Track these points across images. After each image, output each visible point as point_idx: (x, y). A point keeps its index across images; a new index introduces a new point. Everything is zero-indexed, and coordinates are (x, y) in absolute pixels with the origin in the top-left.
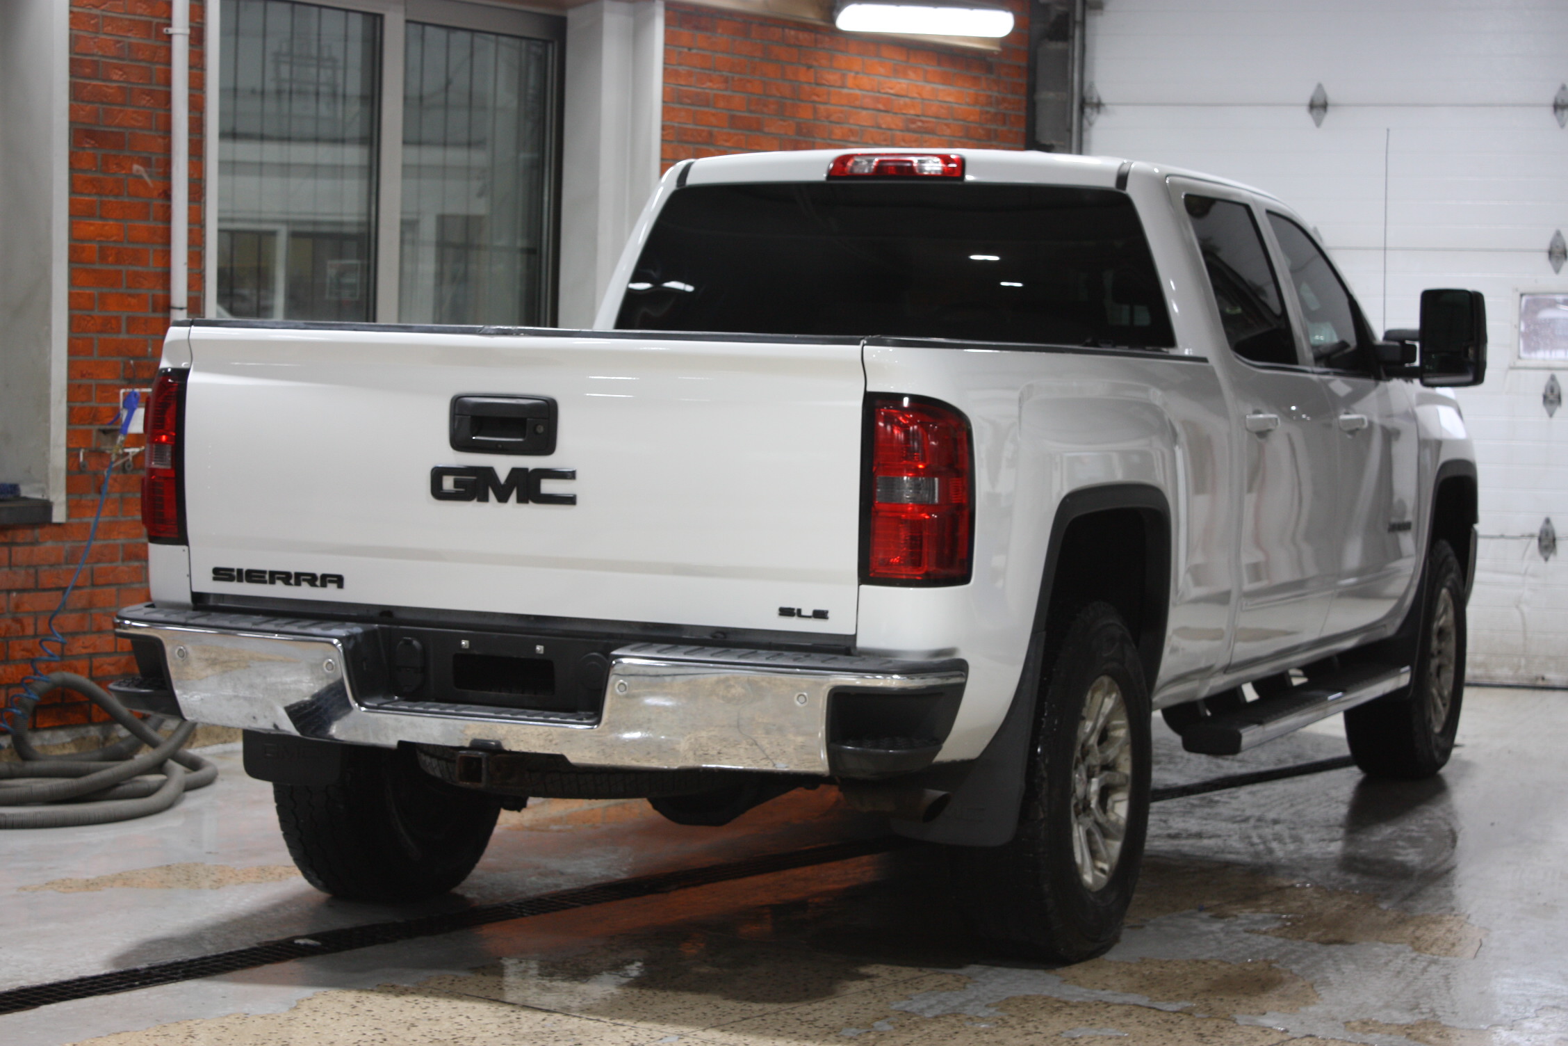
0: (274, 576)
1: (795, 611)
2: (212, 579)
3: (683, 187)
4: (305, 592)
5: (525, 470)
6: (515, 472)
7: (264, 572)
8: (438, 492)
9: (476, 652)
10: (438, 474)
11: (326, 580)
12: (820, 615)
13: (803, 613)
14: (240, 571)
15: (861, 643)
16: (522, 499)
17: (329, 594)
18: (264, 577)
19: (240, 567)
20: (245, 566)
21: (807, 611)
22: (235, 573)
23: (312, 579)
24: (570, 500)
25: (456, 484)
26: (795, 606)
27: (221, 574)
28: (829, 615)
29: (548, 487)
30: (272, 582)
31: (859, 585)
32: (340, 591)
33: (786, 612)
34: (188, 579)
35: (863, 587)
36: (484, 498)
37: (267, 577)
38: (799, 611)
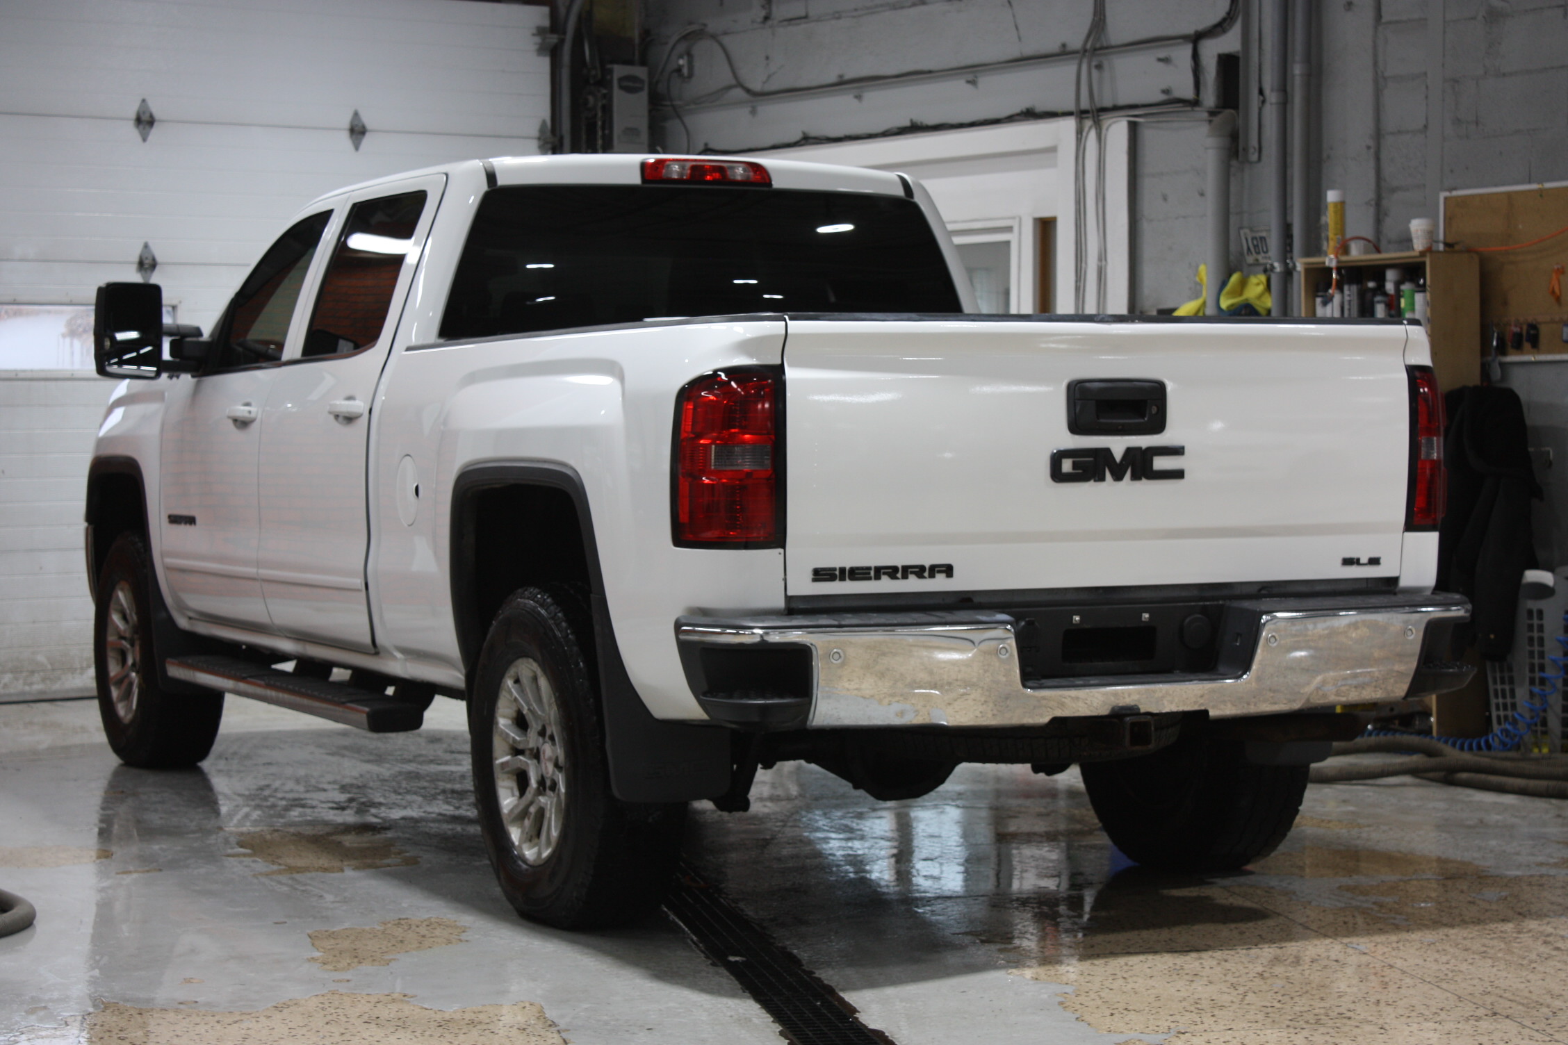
0: (879, 572)
1: (1355, 560)
2: (811, 580)
3: (494, 188)
4: (913, 585)
5: (1139, 449)
6: (1130, 451)
7: (869, 568)
8: (1057, 475)
9: (1086, 626)
10: (1057, 459)
11: (934, 570)
12: (1374, 561)
13: (1362, 561)
14: (842, 570)
15: (1403, 583)
16: (1135, 477)
17: (939, 584)
18: (869, 573)
19: (842, 565)
20: (848, 565)
21: (1364, 560)
22: (837, 573)
23: (919, 571)
24: (1178, 474)
25: (1075, 466)
26: (1354, 555)
27: (821, 575)
28: (1381, 561)
29: (1160, 463)
30: (878, 577)
31: (1403, 532)
32: (950, 580)
33: (1348, 562)
34: (783, 583)
35: (1407, 534)
36: (1102, 478)
37: (872, 573)
38: (1358, 560)
